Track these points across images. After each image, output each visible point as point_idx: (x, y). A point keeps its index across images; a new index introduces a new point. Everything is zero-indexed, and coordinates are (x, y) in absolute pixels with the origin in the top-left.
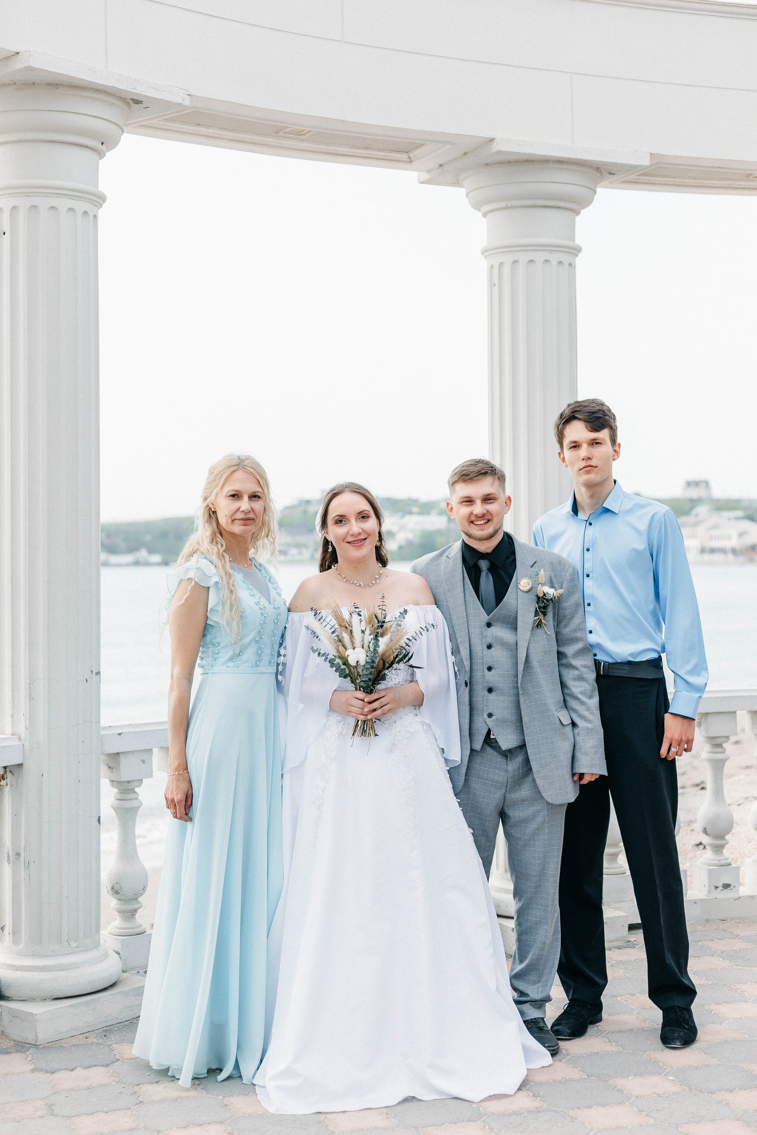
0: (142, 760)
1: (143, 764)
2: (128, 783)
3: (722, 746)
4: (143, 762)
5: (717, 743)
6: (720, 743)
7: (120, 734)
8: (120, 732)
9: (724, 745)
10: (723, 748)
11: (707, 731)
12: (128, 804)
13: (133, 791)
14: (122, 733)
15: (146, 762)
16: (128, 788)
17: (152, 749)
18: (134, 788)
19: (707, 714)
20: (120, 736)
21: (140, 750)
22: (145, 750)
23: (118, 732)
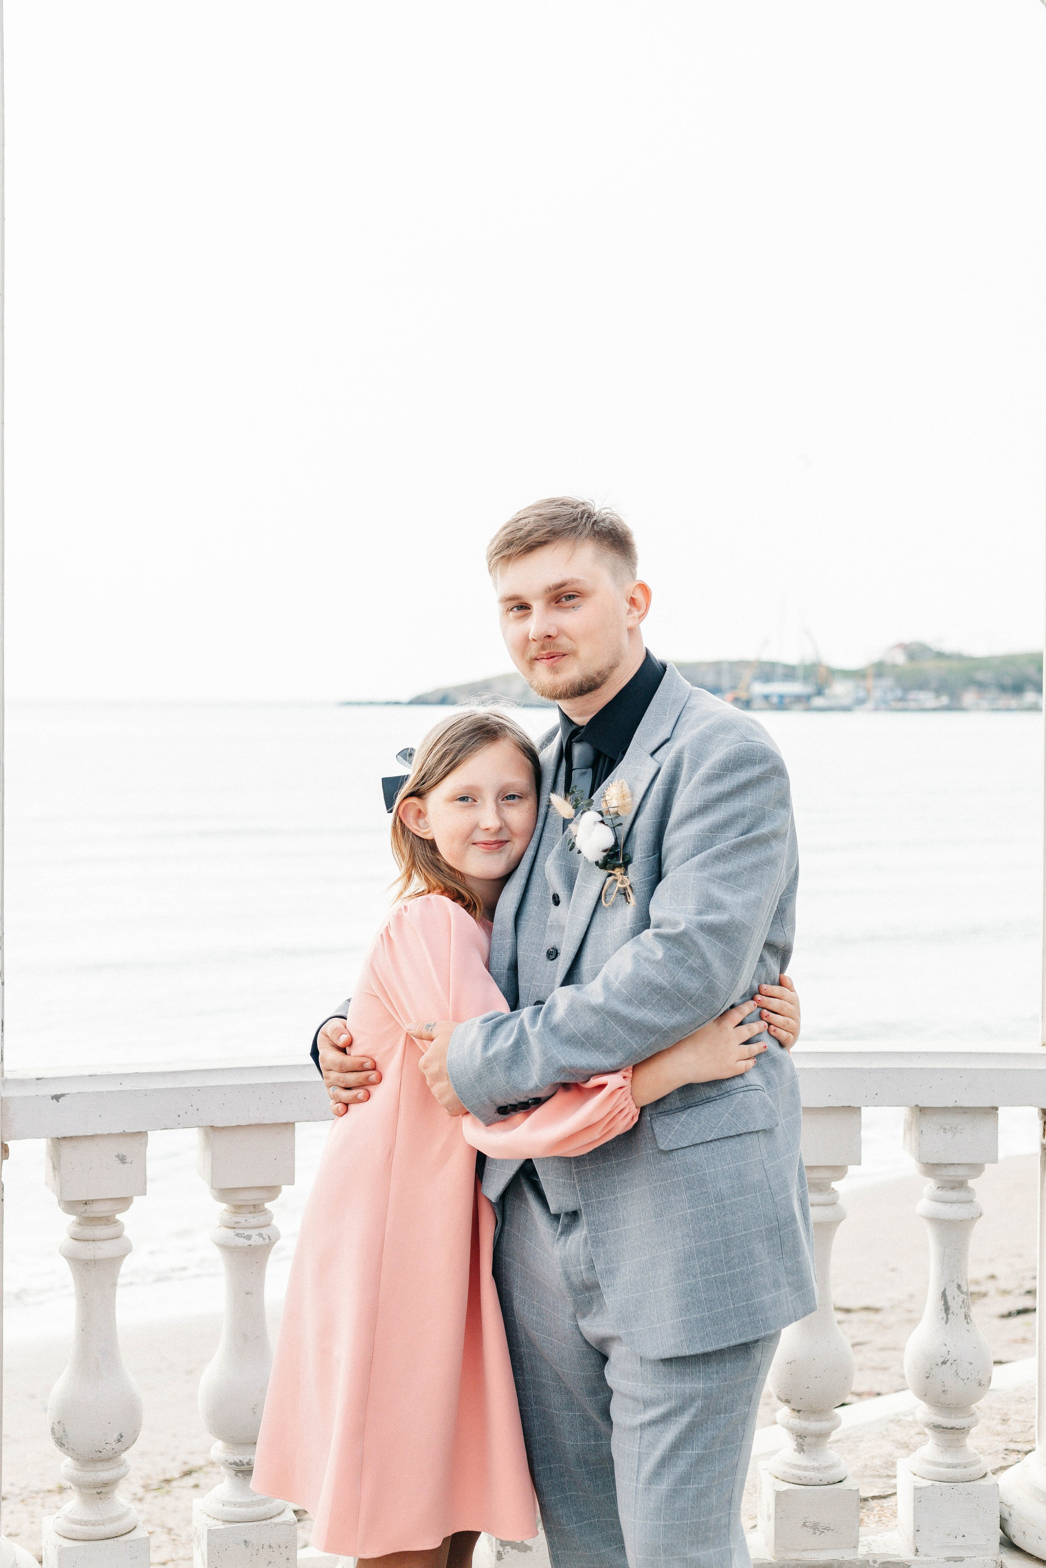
0: (118, 1156)
1: (122, 1165)
2: (86, 1204)
4: (122, 1159)
7: (57, 1098)
8: (59, 1093)
12: (89, 1251)
13: (108, 1220)
14: (63, 1095)
15: (130, 1160)
16: (87, 1215)
17: (146, 1133)
18: (111, 1214)
20: (58, 1101)
21: (110, 1135)
22: (124, 1134)
23: (54, 1094)
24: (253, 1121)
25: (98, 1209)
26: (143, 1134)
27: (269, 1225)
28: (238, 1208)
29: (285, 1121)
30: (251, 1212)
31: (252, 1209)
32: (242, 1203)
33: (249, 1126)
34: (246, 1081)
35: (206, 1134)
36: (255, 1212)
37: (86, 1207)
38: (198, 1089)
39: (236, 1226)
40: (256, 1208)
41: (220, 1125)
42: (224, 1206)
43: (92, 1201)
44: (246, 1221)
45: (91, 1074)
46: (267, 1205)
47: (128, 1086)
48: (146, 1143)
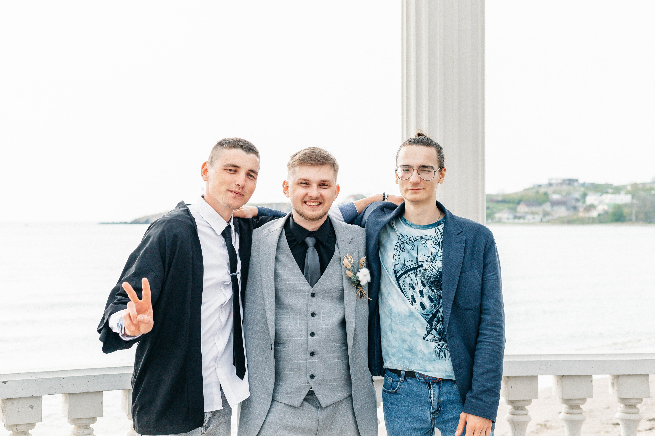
0: (30, 406)
1: (32, 410)
3: (635, 407)
4: (32, 407)
5: (629, 404)
6: (634, 404)
7: (5, 382)
9: (638, 406)
10: (637, 408)
11: (618, 392)
13: (25, 433)
14: (7, 381)
15: (34, 407)
16: (17, 431)
17: (41, 396)
18: (26, 430)
19: (617, 377)
20: (5, 384)
21: (26, 397)
22: (32, 397)
23: (4, 381)
24: (86, 391)
25: (21, 428)
26: (40, 397)
27: (92, 434)
28: (79, 427)
29: (99, 391)
30: (84, 429)
31: (85, 427)
32: (80, 425)
33: (84, 393)
34: (83, 375)
35: (66, 397)
36: (86, 429)
37: (16, 427)
38: (63, 378)
39: (78, 434)
40: (87, 427)
41: (72, 393)
42: (73, 426)
43: (19, 425)
44: (83, 432)
45: (19, 373)
46: (91, 426)
47: (34, 378)
48: (42, 401)
